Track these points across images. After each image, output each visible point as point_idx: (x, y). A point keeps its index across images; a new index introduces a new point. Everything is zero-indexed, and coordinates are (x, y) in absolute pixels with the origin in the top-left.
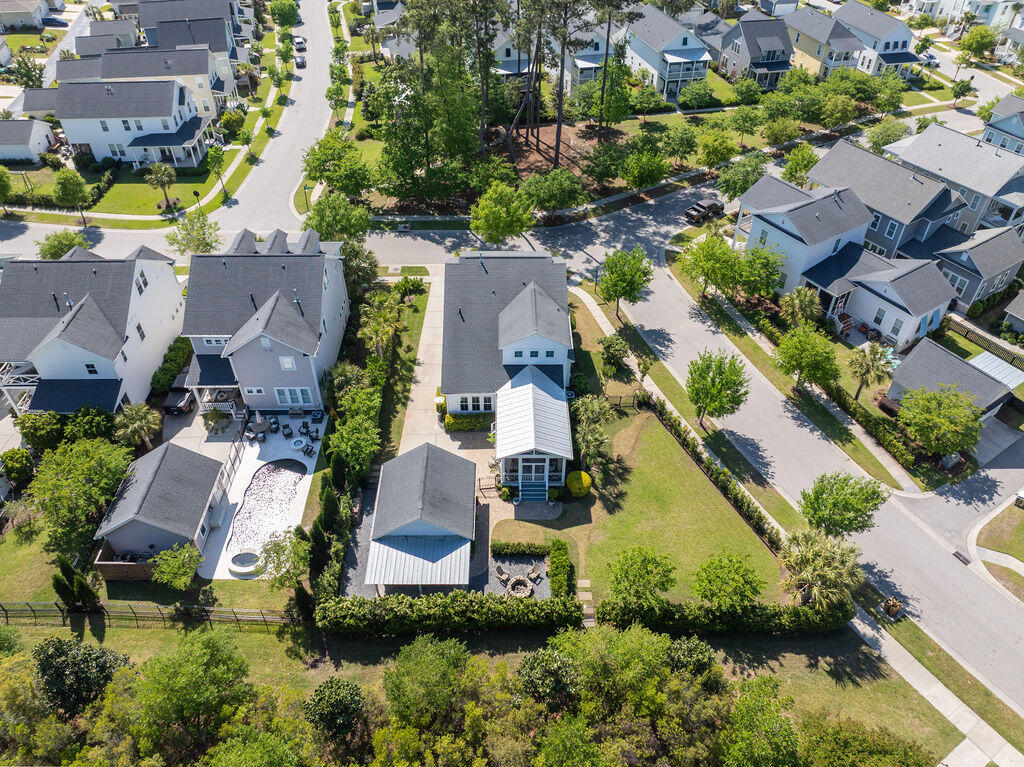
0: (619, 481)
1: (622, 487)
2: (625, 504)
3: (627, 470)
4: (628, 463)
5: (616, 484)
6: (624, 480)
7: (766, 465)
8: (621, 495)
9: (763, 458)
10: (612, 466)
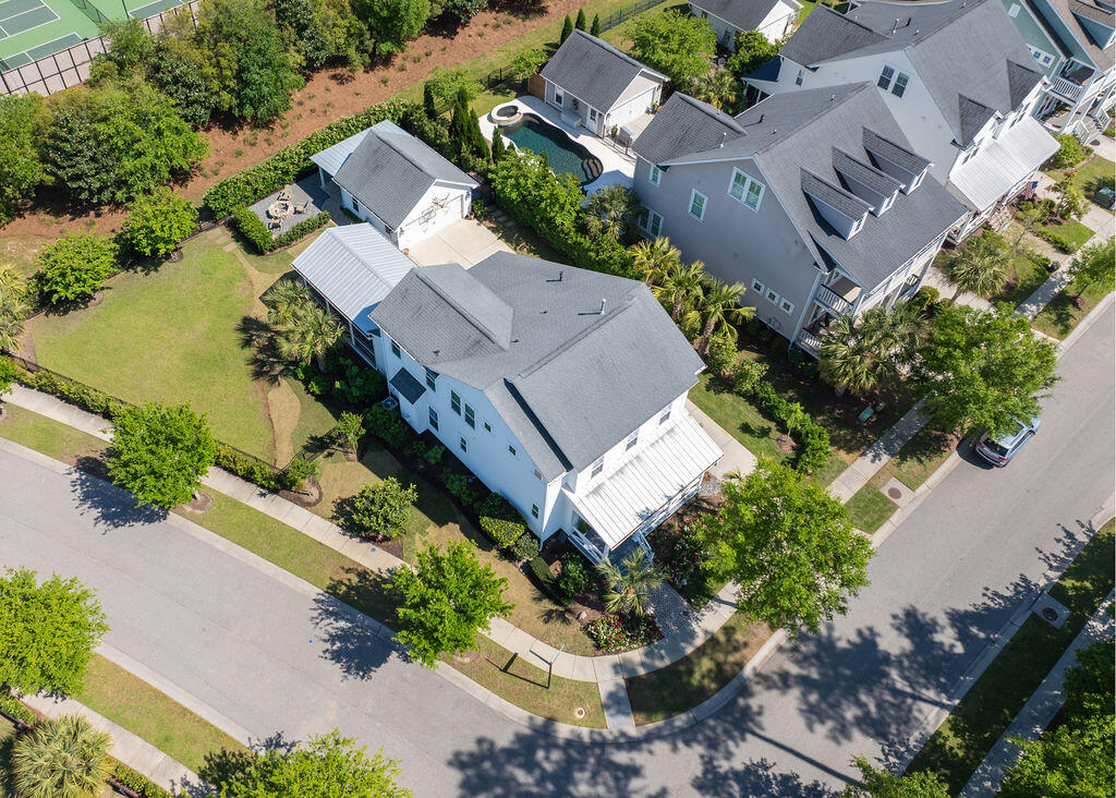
0: (260, 356)
1: (250, 352)
2: (238, 337)
3: (258, 375)
4: (263, 382)
5: (261, 350)
6: (255, 361)
7: (86, 497)
8: (247, 343)
9: (95, 505)
10: (279, 368)
